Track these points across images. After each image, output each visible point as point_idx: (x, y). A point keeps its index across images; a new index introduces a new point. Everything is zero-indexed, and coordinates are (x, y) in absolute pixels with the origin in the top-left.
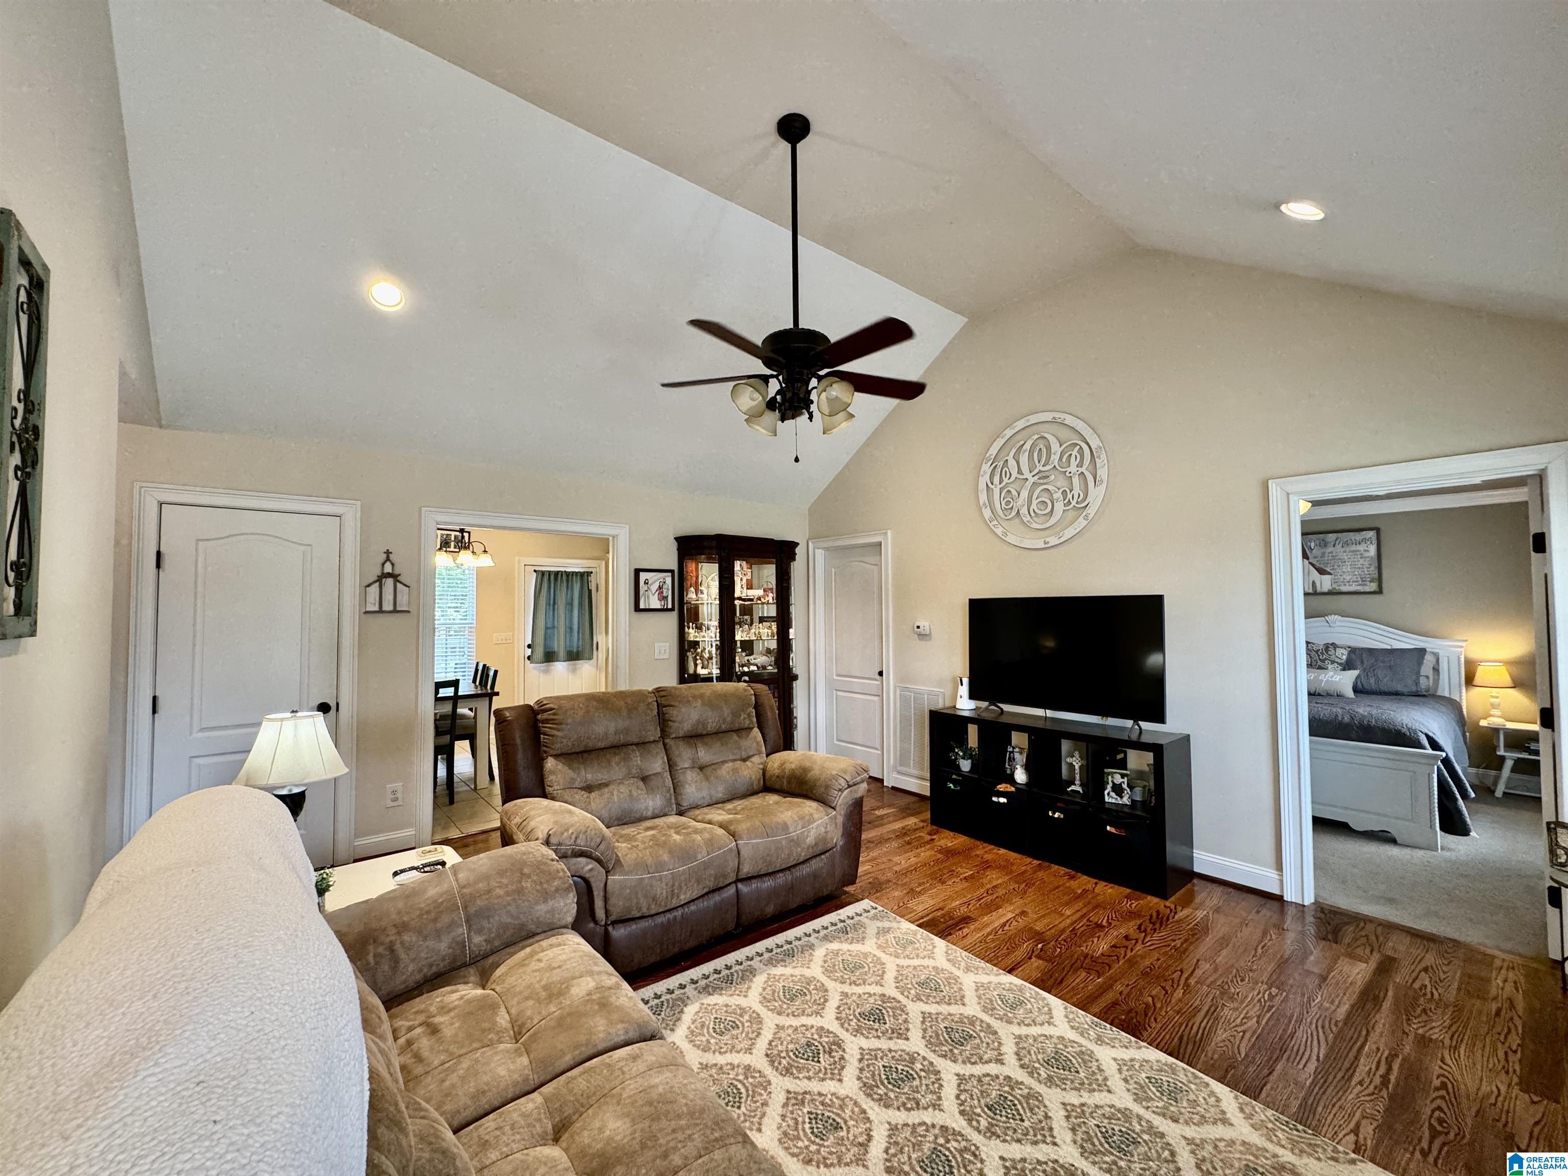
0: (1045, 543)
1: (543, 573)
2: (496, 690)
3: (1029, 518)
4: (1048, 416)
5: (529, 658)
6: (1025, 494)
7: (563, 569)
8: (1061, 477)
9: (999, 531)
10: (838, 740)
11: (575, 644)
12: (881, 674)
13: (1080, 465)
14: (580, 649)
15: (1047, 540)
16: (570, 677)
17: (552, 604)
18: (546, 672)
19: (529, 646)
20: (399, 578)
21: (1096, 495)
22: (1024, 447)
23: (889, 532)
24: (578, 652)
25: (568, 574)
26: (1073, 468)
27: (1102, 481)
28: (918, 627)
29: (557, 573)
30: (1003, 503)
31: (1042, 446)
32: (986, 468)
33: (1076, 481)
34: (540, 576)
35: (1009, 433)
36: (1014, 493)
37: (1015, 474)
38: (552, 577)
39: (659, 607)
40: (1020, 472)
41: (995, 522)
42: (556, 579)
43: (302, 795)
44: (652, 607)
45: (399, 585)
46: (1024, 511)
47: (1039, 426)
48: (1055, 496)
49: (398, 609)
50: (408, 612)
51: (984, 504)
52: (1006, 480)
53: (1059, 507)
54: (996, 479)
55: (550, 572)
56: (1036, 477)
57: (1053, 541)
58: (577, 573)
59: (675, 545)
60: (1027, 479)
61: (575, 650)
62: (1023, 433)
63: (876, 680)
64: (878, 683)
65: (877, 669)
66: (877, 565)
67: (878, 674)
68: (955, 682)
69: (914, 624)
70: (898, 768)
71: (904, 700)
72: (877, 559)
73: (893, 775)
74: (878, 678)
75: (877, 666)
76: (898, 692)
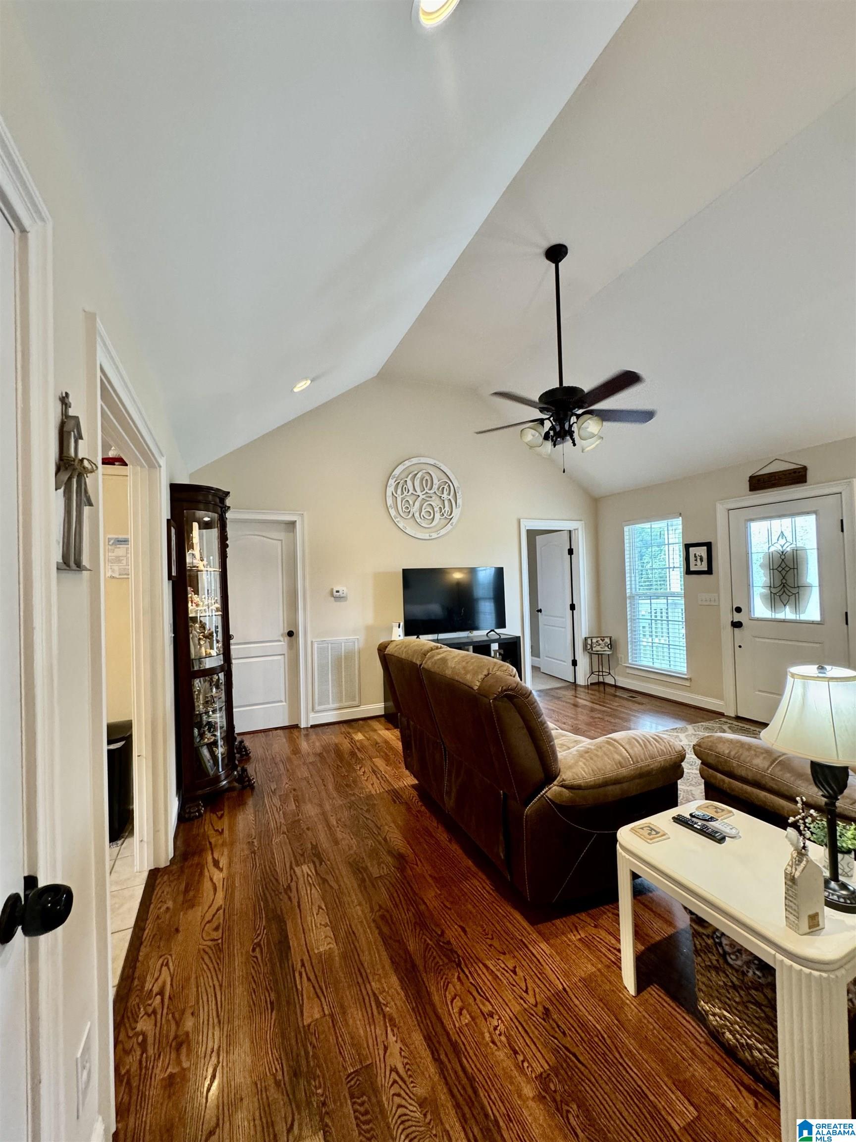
0: (430, 536)
3: (420, 520)
4: (432, 462)
6: (417, 504)
8: (438, 499)
9: (401, 525)
12: (290, 634)
13: (449, 494)
15: (431, 534)
21: (456, 512)
22: (417, 476)
23: (305, 513)
26: (445, 495)
27: (459, 506)
28: (338, 592)
30: (403, 507)
31: (427, 478)
32: (392, 482)
33: (446, 503)
36: (411, 503)
37: (411, 491)
40: (414, 489)
41: (398, 519)
46: (417, 515)
47: (426, 465)
48: (435, 509)
51: (391, 506)
52: (405, 493)
53: (438, 516)
54: (399, 491)
56: (425, 496)
60: (419, 496)
62: (416, 467)
63: (280, 641)
64: (283, 643)
65: (281, 631)
66: (281, 540)
67: (282, 635)
68: (369, 629)
69: (332, 589)
70: (317, 708)
71: (322, 651)
72: (282, 535)
73: (312, 715)
74: (282, 639)
75: (281, 629)
76: (316, 646)
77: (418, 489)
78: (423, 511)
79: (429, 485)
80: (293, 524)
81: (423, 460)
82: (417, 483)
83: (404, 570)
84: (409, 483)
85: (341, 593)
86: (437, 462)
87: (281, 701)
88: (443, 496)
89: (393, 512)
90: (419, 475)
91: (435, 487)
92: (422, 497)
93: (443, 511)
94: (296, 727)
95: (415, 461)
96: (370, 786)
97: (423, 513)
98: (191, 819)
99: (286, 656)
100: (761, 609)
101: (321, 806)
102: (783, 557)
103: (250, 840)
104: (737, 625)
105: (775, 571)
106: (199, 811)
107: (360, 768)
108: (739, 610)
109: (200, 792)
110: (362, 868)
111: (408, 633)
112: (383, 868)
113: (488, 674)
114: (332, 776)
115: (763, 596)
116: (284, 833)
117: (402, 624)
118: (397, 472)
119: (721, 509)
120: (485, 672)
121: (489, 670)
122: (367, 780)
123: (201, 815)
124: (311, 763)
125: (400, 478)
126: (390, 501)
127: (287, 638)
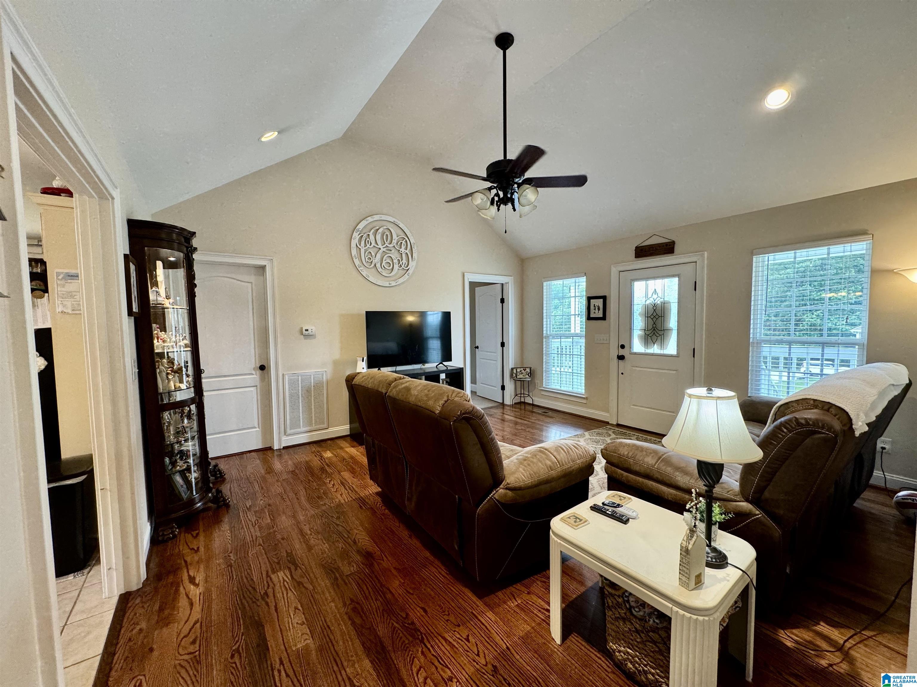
0: (389, 284)
3: (381, 270)
4: (391, 219)
6: (379, 256)
8: (397, 252)
9: (364, 273)
12: (262, 367)
13: (406, 249)
21: (412, 264)
23: (274, 260)
26: (403, 249)
27: (415, 259)
28: (307, 330)
30: (366, 258)
31: (388, 233)
32: (356, 235)
33: (404, 256)
36: (373, 254)
37: (373, 244)
40: (376, 243)
41: (362, 268)
46: (378, 265)
47: (386, 222)
48: (394, 261)
51: (355, 256)
52: (368, 246)
53: (396, 267)
56: (385, 249)
57: (393, 284)
60: (380, 248)
62: (377, 223)
63: (252, 374)
64: (255, 376)
65: (253, 366)
66: (251, 283)
67: (254, 369)
68: (336, 363)
69: (302, 328)
70: (289, 431)
71: (293, 383)
72: (252, 278)
73: (284, 438)
74: (254, 372)
75: (253, 363)
76: (287, 377)
77: (379, 242)
78: (384, 262)
79: (389, 240)
80: (263, 268)
81: (384, 217)
82: (378, 237)
83: (366, 312)
84: (372, 237)
85: (310, 331)
86: (396, 220)
87: (255, 428)
88: (401, 250)
89: (357, 262)
90: (380, 230)
91: (394, 242)
92: (382, 250)
93: (401, 263)
94: (270, 449)
95: (376, 217)
96: (339, 496)
97: (383, 264)
98: (165, 542)
99: (258, 387)
100: (638, 346)
101: (294, 517)
102: (655, 308)
103: (226, 555)
104: (621, 358)
105: (649, 318)
106: (173, 532)
107: (330, 481)
108: (623, 347)
109: (174, 516)
110: (335, 569)
111: (370, 365)
112: (353, 566)
113: (448, 400)
114: (304, 490)
115: (640, 337)
116: (260, 545)
117: (365, 358)
118: (361, 226)
119: (614, 271)
120: (445, 398)
121: (448, 396)
122: (336, 491)
123: (175, 536)
124: (283, 480)
125: (364, 232)
126: (354, 252)
127: (259, 372)
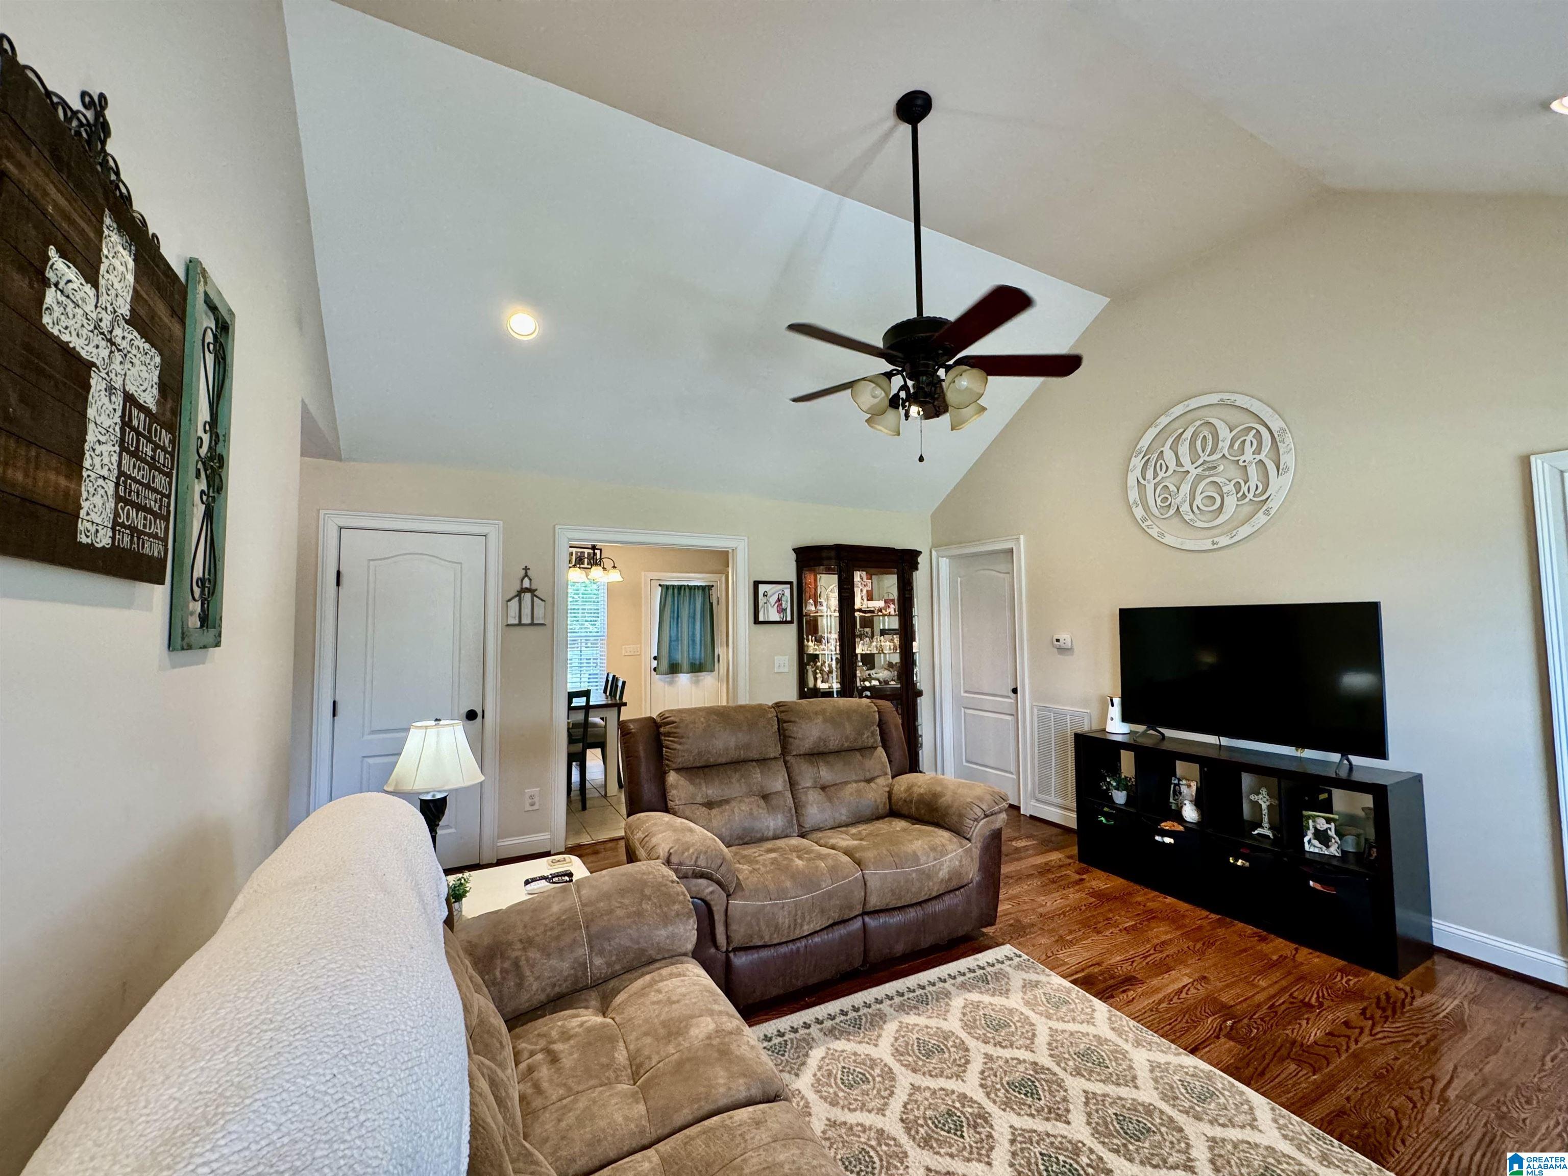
0: (1213, 543)
1: (667, 587)
2: (624, 700)
3: (1192, 516)
4: (1214, 399)
5: (655, 669)
6: (1185, 488)
7: (686, 583)
8: (1232, 467)
9: (1154, 532)
10: (967, 761)
11: (697, 656)
12: (1015, 691)
13: (1258, 451)
14: (703, 661)
15: (1216, 540)
16: (693, 688)
17: (677, 617)
18: (671, 683)
19: (655, 658)
20: (536, 593)
21: (1280, 486)
22: (1183, 436)
23: (1022, 537)
24: (700, 664)
25: (690, 588)
26: (1248, 455)
27: (1287, 468)
28: (1058, 640)
29: (680, 587)
30: (1159, 500)
31: (1206, 433)
32: (1137, 462)
33: (1253, 471)
34: (664, 590)
35: (1164, 421)
36: (1172, 488)
37: (1172, 465)
38: (676, 591)
39: (778, 619)
40: (1179, 464)
41: (1149, 522)
42: (679, 594)
43: (444, 800)
44: (771, 619)
45: (535, 599)
46: (1185, 508)
47: (1202, 410)
48: (1225, 490)
49: (535, 622)
50: (543, 625)
51: (1135, 502)
52: (1161, 474)
53: (1231, 502)
54: (1150, 474)
55: (673, 586)
56: (1200, 470)
57: (1224, 541)
58: (698, 587)
59: (793, 556)
60: (1188, 472)
61: (697, 662)
62: (1182, 420)
63: (1007, 697)
64: (1012, 701)
65: (1007, 686)
66: (1008, 573)
67: (1011, 691)
69: (1054, 636)
70: (1037, 795)
71: (1043, 720)
72: (1008, 567)
73: (1032, 803)
74: (1011, 696)
75: (1007, 681)
76: (1036, 711)
78: (1199, 498)
79: (1209, 447)
80: (1011, 551)
81: (1194, 403)
82: (1184, 449)
83: (1120, 610)
84: (1169, 455)
85: (1062, 642)
86: (1225, 396)
87: (1011, 773)
88: (1242, 458)
89: (1139, 512)
90: (1188, 434)
91: (1224, 445)
92: (1194, 472)
93: (1244, 489)
95: (1178, 410)
97: (1198, 501)
99: (1012, 715)
111: (1124, 717)
118: (1145, 441)
125: (1151, 451)
126: (1133, 495)
127: (1014, 696)
